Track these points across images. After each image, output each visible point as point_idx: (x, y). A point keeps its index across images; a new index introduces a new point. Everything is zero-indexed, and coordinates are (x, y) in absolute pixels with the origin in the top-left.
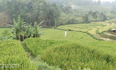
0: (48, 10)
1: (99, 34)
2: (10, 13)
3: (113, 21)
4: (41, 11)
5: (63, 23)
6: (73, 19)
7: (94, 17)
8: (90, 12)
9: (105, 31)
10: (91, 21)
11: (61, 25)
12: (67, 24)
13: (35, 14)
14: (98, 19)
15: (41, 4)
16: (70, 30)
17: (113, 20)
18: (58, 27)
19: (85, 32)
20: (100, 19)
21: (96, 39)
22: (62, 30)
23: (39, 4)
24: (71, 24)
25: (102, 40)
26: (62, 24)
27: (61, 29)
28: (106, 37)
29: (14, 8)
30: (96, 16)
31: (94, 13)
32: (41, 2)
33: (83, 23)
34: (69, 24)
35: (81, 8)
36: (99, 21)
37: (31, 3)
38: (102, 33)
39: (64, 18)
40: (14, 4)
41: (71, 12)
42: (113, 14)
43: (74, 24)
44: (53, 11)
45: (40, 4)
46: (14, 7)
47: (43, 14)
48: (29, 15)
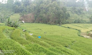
1: (87, 32)
4: (52, 13)
6: (79, 19)
13: (48, 15)
18: (63, 25)
19: (79, 30)
21: (79, 36)
34: (75, 23)
39: (73, 18)
44: (61, 13)
46: (37, 10)
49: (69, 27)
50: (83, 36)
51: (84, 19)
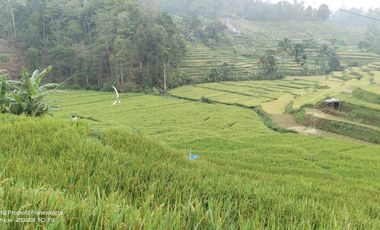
0: (141, 36)
1: (292, 113)
2: (23, 44)
3: (353, 74)
4: (119, 39)
5: (193, 78)
6: (225, 65)
7: (298, 61)
8: (284, 44)
9: (310, 106)
10: (286, 74)
11: (188, 84)
12: (206, 81)
13: (100, 46)
14: (310, 67)
15: (124, 15)
16: (206, 101)
17: (355, 69)
18: (174, 92)
19: (252, 108)
20: (318, 67)
21: (275, 130)
22: (183, 101)
23: (116, 15)
24: (219, 80)
25: (292, 131)
26: (188, 82)
27: (180, 98)
28: (307, 122)
29: (35, 28)
30: (305, 58)
31: (298, 46)
32: (124, 10)
33: (259, 79)
34: (213, 81)
35: (263, 31)
36: (313, 73)
37: (91, 12)
38: (299, 111)
39: (200, 62)
40: (35, 13)
41: (228, 42)
42: (365, 50)
43: (228, 80)
44: (159, 40)
45: (119, 15)
46: (35, 24)
47: (124, 46)
48: (81, 50)
49: (206, 96)
50: (290, 128)
51: (238, 65)
